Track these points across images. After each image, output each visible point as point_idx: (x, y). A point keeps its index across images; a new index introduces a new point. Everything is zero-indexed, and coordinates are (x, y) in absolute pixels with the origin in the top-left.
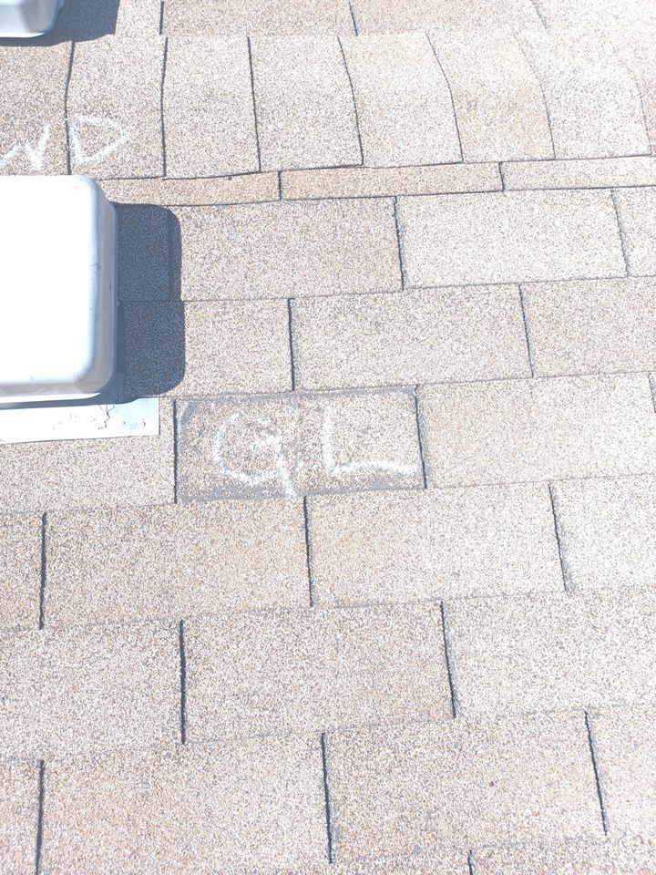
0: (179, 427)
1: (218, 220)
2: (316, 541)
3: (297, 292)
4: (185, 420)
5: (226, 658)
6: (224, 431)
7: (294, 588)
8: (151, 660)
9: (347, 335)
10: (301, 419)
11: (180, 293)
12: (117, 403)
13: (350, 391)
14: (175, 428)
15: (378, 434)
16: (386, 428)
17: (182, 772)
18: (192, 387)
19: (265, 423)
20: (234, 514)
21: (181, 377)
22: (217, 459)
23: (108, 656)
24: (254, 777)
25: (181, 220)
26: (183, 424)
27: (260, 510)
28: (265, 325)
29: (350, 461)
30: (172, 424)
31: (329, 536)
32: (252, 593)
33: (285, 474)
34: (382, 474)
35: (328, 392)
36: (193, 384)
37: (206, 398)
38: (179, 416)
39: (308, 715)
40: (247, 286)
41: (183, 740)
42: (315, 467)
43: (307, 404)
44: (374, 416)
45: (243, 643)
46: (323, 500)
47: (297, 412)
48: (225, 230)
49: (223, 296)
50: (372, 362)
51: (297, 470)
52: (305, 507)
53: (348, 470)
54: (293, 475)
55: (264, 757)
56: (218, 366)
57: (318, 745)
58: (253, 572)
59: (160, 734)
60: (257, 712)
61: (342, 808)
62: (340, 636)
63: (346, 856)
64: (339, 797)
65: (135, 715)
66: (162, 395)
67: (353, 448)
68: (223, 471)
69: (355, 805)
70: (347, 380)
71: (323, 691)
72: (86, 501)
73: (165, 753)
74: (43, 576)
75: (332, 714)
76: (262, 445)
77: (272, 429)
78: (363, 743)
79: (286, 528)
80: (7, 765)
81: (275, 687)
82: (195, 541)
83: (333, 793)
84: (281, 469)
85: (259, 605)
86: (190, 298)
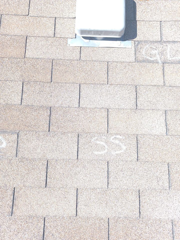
0: (136, 47)
3: (162, 20)
7: (160, 82)
9: (174, 30)
13: (174, 42)
22: (144, 54)
27: (153, 65)
28: (155, 27)
29: (173, 57)
31: (168, 72)
35: (169, 42)
36: (139, 38)
37: (141, 41)
38: (136, 45)
40: (151, 18)
43: (164, 44)
45: (149, 92)
46: (167, 64)
47: (162, 46)
49: (146, 20)
50: (179, 36)
52: (163, 66)
54: (161, 59)
56: (144, 35)
57: (165, 113)
58: (152, 78)
59: (132, 107)
60: (152, 105)
61: (169, 125)
62: (170, 92)
63: (170, 134)
64: (169, 123)
65: (126, 102)
66: (132, 40)
67: (174, 54)
68: (145, 57)
69: (172, 125)
70: (173, 40)
71: (166, 103)
72: (117, 60)
73: (132, 111)
74: (108, 74)
75: (168, 107)
76: (154, 52)
77: (156, 49)
78: (174, 114)
79: (159, 70)
80: (101, 109)
81: (156, 101)
82: (139, 70)
83: (167, 122)
84: (158, 57)
85: (153, 84)
86: (138, 20)
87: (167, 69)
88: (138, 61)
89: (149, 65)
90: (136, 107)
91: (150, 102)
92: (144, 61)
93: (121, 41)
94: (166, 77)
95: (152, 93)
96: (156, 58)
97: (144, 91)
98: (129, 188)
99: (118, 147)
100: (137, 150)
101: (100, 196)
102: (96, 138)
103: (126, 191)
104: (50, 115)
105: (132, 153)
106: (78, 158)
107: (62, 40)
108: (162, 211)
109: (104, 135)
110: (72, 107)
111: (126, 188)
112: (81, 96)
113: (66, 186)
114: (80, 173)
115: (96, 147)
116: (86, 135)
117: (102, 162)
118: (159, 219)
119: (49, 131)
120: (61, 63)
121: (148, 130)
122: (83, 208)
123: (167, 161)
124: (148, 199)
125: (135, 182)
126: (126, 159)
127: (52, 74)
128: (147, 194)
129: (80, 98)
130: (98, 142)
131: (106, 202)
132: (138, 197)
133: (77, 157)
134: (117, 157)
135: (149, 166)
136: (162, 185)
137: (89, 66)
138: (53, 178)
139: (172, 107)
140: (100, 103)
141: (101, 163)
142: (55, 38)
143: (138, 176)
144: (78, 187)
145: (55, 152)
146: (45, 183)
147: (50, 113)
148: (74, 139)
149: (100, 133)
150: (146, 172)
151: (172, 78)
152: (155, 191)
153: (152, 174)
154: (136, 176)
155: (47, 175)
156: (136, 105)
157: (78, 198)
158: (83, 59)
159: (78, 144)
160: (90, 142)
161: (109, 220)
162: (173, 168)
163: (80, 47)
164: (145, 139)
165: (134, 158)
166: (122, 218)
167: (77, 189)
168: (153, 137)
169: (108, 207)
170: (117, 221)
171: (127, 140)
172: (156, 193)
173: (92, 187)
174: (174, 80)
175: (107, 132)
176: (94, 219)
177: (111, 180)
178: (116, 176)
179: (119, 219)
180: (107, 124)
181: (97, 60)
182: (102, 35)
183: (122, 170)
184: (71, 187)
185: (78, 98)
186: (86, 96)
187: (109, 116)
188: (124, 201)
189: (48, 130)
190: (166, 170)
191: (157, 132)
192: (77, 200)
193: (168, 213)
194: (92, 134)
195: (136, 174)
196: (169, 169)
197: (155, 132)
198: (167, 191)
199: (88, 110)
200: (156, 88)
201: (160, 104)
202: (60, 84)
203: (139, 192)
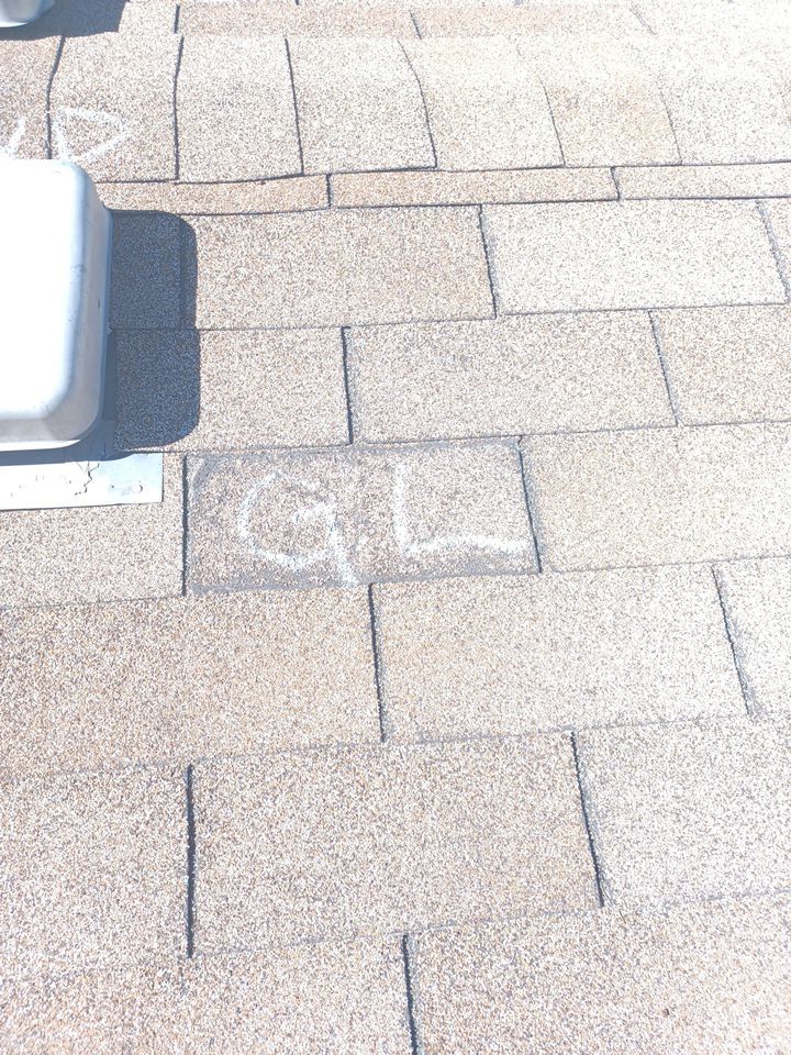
0: (191, 491)
1: (248, 231)
2: (386, 647)
3: (353, 319)
4: (199, 482)
5: (256, 821)
6: (255, 496)
7: (358, 714)
8: (142, 827)
9: (422, 373)
10: (362, 480)
11: (194, 319)
12: (103, 459)
13: (428, 443)
14: (185, 493)
15: (471, 500)
16: (481, 491)
17: (186, 1005)
18: (209, 440)
19: (313, 487)
20: (269, 610)
21: (195, 424)
22: (244, 534)
23: (78, 821)
24: (300, 1010)
25: (197, 232)
26: (195, 487)
27: (306, 604)
28: (311, 360)
29: (433, 535)
30: (180, 487)
31: (405, 640)
32: (296, 723)
33: (342, 554)
34: (478, 553)
35: (398, 445)
36: (211, 435)
37: (228, 453)
38: (191, 477)
39: (382, 907)
40: (286, 311)
41: (190, 950)
42: (383, 544)
43: (371, 461)
44: (464, 476)
45: (282, 798)
46: (396, 589)
47: (357, 470)
48: (256, 244)
49: (254, 324)
50: (458, 407)
51: (359, 548)
52: (371, 601)
53: (430, 547)
54: (353, 554)
55: (315, 976)
56: (245, 412)
58: (298, 693)
59: (155, 942)
66: (166, 448)
67: (436, 519)
68: (252, 550)
70: (425, 428)
71: (404, 870)
72: (53, 593)
73: (161, 974)
79: (344, 629)
81: (331, 865)
82: (212, 649)
84: (336, 547)
86: (208, 327)
87: (396, 617)
88: (204, 584)
89: (278, 605)
90: (184, 944)
92: (242, 582)
151: (436, 680)
156: (191, 921)
174: (447, 695)
200: (330, 762)
201: (364, 888)
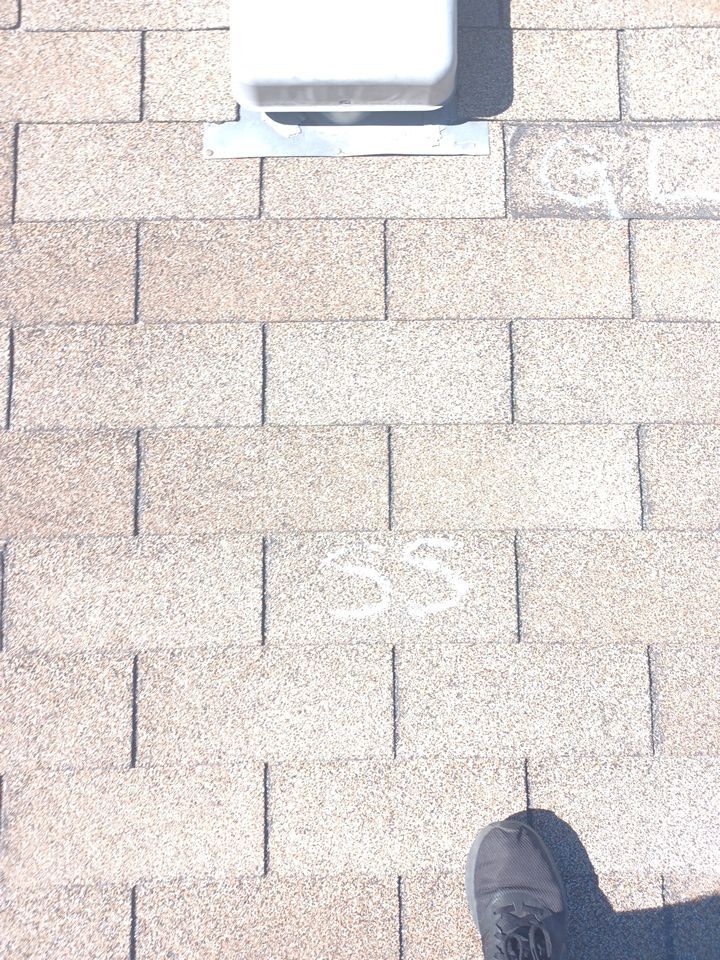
0: (508, 149)
2: (639, 262)
4: (514, 143)
5: (551, 357)
6: (551, 154)
8: (483, 353)
10: (628, 147)
12: (448, 125)
13: (678, 122)
14: (505, 149)
15: (704, 167)
17: (511, 447)
18: (519, 112)
19: (592, 150)
20: (561, 230)
21: (509, 103)
22: (545, 180)
24: (575, 458)
26: (512, 146)
28: (594, 56)
29: (675, 190)
30: (501, 145)
31: (651, 258)
32: (577, 303)
33: (611, 198)
34: (707, 204)
35: (656, 123)
36: (522, 110)
37: (533, 123)
38: (508, 139)
39: (627, 409)
40: (576, 16)
41: (513, 420)
43: (635, 133)
44: (701, 149)
46: (646, 223)
47: (624, 141)
50: (702, 95)
51: (623, 194)
52: (629, 230)
53: (674, 197)
54: (619, 199)
55: (584, 441)
56: (545, 94)
57: (634, 435)
58: (579, 285)
59: (493, 413)
60: (580, 403)
61: (654, 488)
62: (657, 346)
63: (657, 525)
64: (652, 479)
65: (470, 396)
66: (492, 118)
67: (678, 178)
68: (551, 191)
69: (666, 487)
70: (676, 112)
71: (641, 391)
72: (423, 211)
73: (496, 430)
74: (386, 275)
75: (649, 410)
76: (587, 170)
77: (598, 156)
78: (675, 438)
79: (610, 247)
80: (361, 428)
81: (596, 384)
82: (524, 253)
83: (646, 475)
84: (606, 194)
85: (584, 312)
86: (519, 27)
87: (645, 242)
88: (519, 211)
89: (567, 229)
90: (510, 416)
91: (572, 390)
92: (544, 212)
93: (443, 127)
94: (639, 279)
95: (581, 350)
96: (598, 198)
97: (547, 341)
98: (482, 754)
99: (435, 586)
100: (518, 594)
101: (361, 791)
102: (341, 551)
103: (470, 764)
104: (138, 465)
105: (497, 610)
106: (264, 638)
107: (179, 131)
108: (622, 841)
109: (373, 540)
110: (233, 423)
111: (473, 754)
112: (269, 376)
113: (220, 757)
114: (277, 702)
115: (339, 589)
116: (296, 542)
117: (371, 651)
118: (608, 872)
119: (136, 532)
120: (179, 237)
121: (561, 511)
122: (291, 842)
123: (645, 639)
124: (562, 796)
125: (507, 730)
126: (472, 637)
127: (137, 287)
128: (558, 776)
129: (268, 383)
130: (349, 569)
131: (387, 814)
132: (520, 788)
133: (263, 634)
134: (432, 627)
135: (569, 659)
136: (622, 736)
137: (301, 243)
138: (160, 729)
139: (665, 409)
140: (355, 400)
141: (366, 654)
142: (144, 126)
143: (521, 704)
144: (269, 759)
145: (168, 620)
146: (128, 750)
147: (138, 456)
148: (245, 560)
149: (356, 531)
150: (553, 683)
151: (670, 284)
152: (594, 763)
153: (579, 691)
154: (511, 702)
155: (134, 716)
156: (513, 405)
157: (270, 801)
158: (273, 214)
159: (264, 581)
160: (315, 570)
161: (402, 886)
162: (670, 665)
163: (258, 161)
164: (551, 550)
165: (502, 628)
166: (454, 876)
167: (266, 765)
168: (582, 540)
169: (396, 832)
170: (435, 888)
171: (475, 554)
172: (597, 768)
173: (330, 754)
174: (677, 294)
175: (385, 526)
176: (340, 883)
177: (405, 721)
178: (428, 707)
179: (442, 878)
180: (387, 491)
181: (334, 216)
182: (356, 103)
183: (455, 680)
184: (241, 760)
185: (259, 386)
186: (294, 375)
187: (395, 455)
188: (462, 808)
189: (131, 529)
190: (640, 676)
191: (603, 518)
192: (266, 809)
193: (648, 849)
194: (321, 535)
195: (511, 696)
196: (653, 668)
197: (594, 515)
198: (642, 761)
199: (304, 436)
200: (598, 327)
201: (616, 398)
202: (177, 328)
203: (526, 767)
